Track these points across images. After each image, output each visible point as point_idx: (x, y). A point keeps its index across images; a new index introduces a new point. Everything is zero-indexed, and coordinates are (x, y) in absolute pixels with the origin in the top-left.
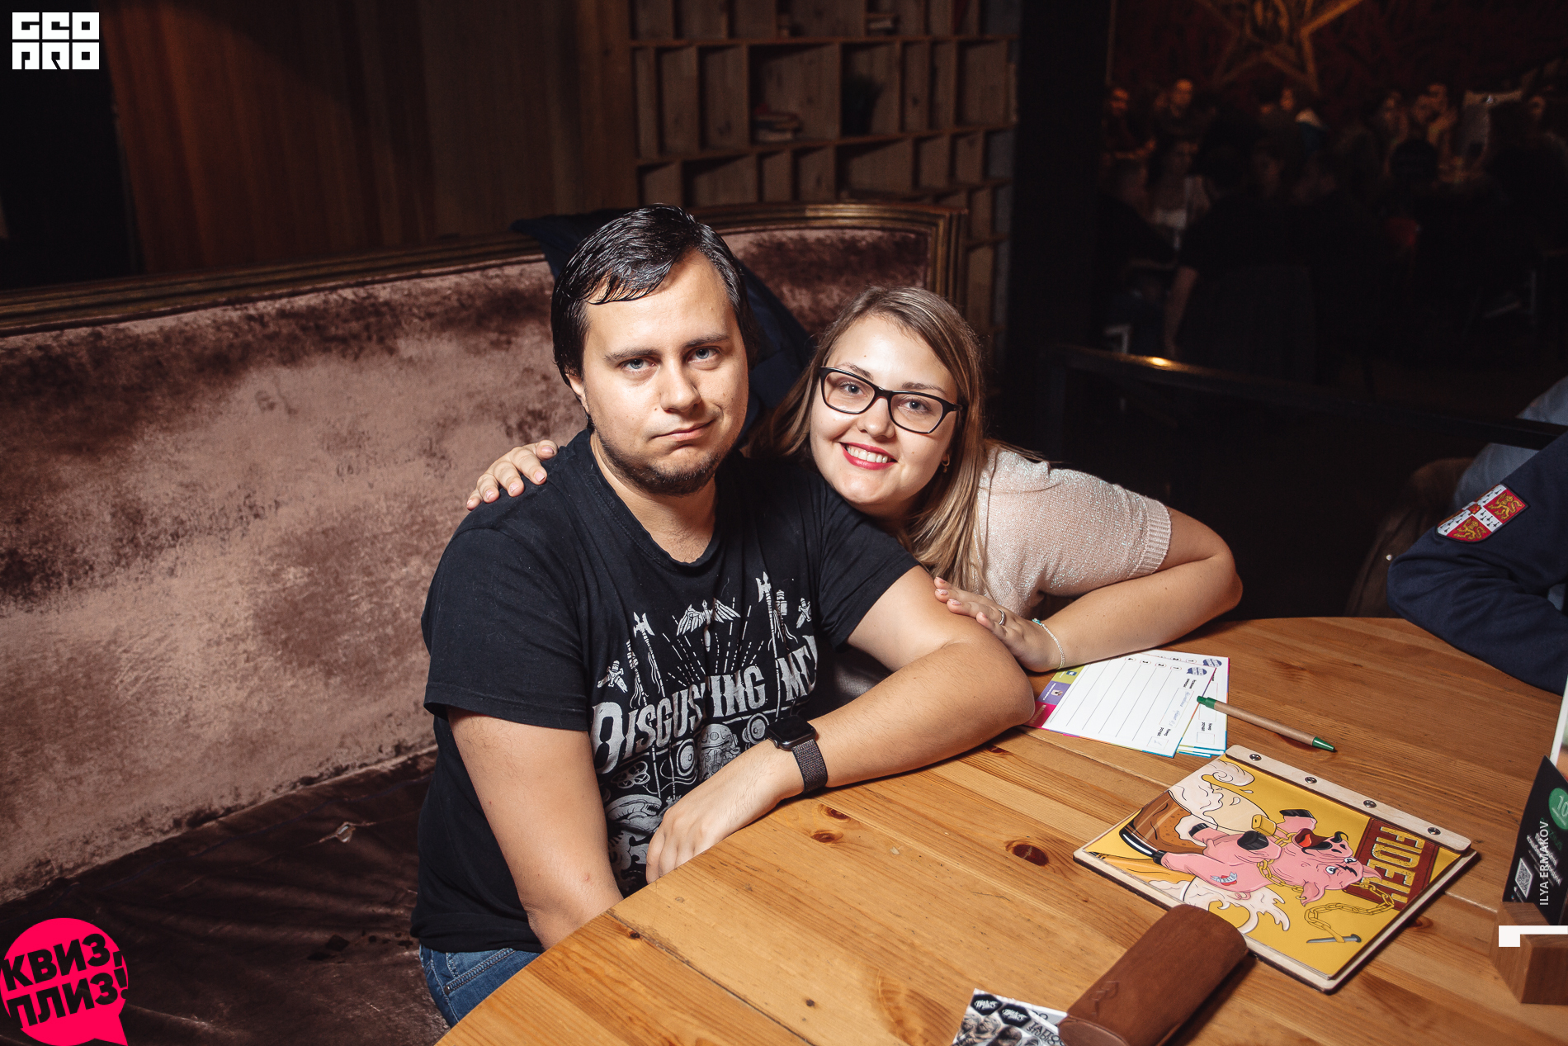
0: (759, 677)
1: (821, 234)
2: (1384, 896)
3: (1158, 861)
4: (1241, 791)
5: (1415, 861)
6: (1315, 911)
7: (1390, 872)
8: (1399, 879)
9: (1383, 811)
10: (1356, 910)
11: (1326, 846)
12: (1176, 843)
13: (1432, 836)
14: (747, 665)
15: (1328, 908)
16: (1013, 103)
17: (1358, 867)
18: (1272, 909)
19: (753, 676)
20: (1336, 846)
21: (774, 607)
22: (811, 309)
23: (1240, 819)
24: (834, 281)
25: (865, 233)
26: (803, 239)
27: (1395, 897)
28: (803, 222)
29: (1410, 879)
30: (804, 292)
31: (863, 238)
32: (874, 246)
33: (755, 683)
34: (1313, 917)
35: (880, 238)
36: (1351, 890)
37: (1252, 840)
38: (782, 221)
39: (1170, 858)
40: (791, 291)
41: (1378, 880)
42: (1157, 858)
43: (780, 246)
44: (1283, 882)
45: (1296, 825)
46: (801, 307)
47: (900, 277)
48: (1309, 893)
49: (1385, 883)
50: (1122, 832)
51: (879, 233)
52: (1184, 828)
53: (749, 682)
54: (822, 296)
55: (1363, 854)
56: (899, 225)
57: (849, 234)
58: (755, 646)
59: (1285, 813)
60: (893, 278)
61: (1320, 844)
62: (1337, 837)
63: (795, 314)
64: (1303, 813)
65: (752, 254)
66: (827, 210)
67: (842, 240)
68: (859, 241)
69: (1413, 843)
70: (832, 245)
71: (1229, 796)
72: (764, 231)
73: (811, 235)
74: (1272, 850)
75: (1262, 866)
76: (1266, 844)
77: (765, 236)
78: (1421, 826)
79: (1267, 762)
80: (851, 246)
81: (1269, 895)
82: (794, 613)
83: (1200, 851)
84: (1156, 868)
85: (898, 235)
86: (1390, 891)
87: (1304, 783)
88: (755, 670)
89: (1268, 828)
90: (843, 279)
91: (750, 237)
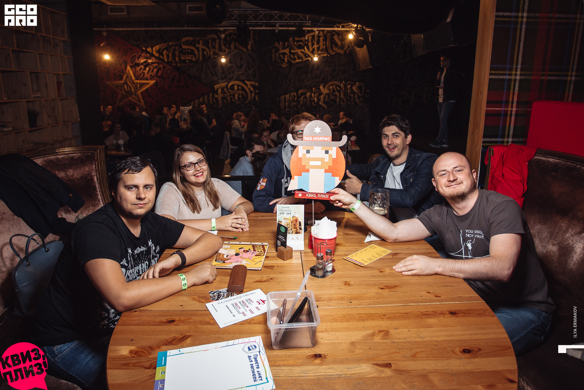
0: (148, 264)
1: (62, 156)
2: (261, 255)
3: (224, 263)
4: (230, 248)
5: (262, 249)
6: (253, 260)
7: (260, 251)
8: (261, 252)
9: (253, 243)
10: (258, 258)
11: (249, 251)
12: (225, 259)
13: (262, 244)
14: (145, 261)
15: (254, 259)
16: (78, 115)
17: (255, 252)
18: (246, 262)
19: (146, 264)
20: (250, 251)
21: (152, 248)
22: (65, 176)
23: (233, 252)
24: (70, 168)
25: (75, 154)
26: (58, 158)
27: (262, 254)
28: (57, 154)
29: (263, 251)
30: (62, 172)
31: (75, 156)
32: (79, 158)
33: (147, 265)
34: (253, 261)
35: (80, 155)
36: (256, 256)
37: (237, 254)
38: (50, 154)
39: (226, 261)
40: (58, 172)
41: (259, 253)
42: (224, 262)
43: (51, 161)
44: (246, 258)
45: (242, 250)
46: (62, 176)
47: (88, 165)
48: (250, 258)
49: (260, 253)
50: (215, 261)
51: (80, 154)
52: (225, 256)
53: (145, 265)
54: (67, 173)
55: (254, 250)
56: (85, 152)
57: (71, 155)
58: (147, 257)
59: (239, 249)
60: (87, 165)
61: (247, 251)
62: (249, 249)
63: (61, 178)
64: (242, 248)
65: (44, 164)
66: (62, 150)
67: (70, 157)
68: (74, 157)
69: (260, 247)
70: (67, 159)
71: (229, 250)
72: (45, 157)
73: (60, 157)
74: (241, 255)
75: (241, 257)
76: (240, 254)
77: (46, 158)
78: (260, 244)
79: (231, 243)
80: (72, 158)
81: (245, 261)
82: (156, 249)
83: (230, 259)
84: (225, 264)
85: (86, 154)
86: (261, 254)
87: (239, 244)
88: (147, 262)
89: (238, 252)
90: (73, 167)
91: (41, 159)
